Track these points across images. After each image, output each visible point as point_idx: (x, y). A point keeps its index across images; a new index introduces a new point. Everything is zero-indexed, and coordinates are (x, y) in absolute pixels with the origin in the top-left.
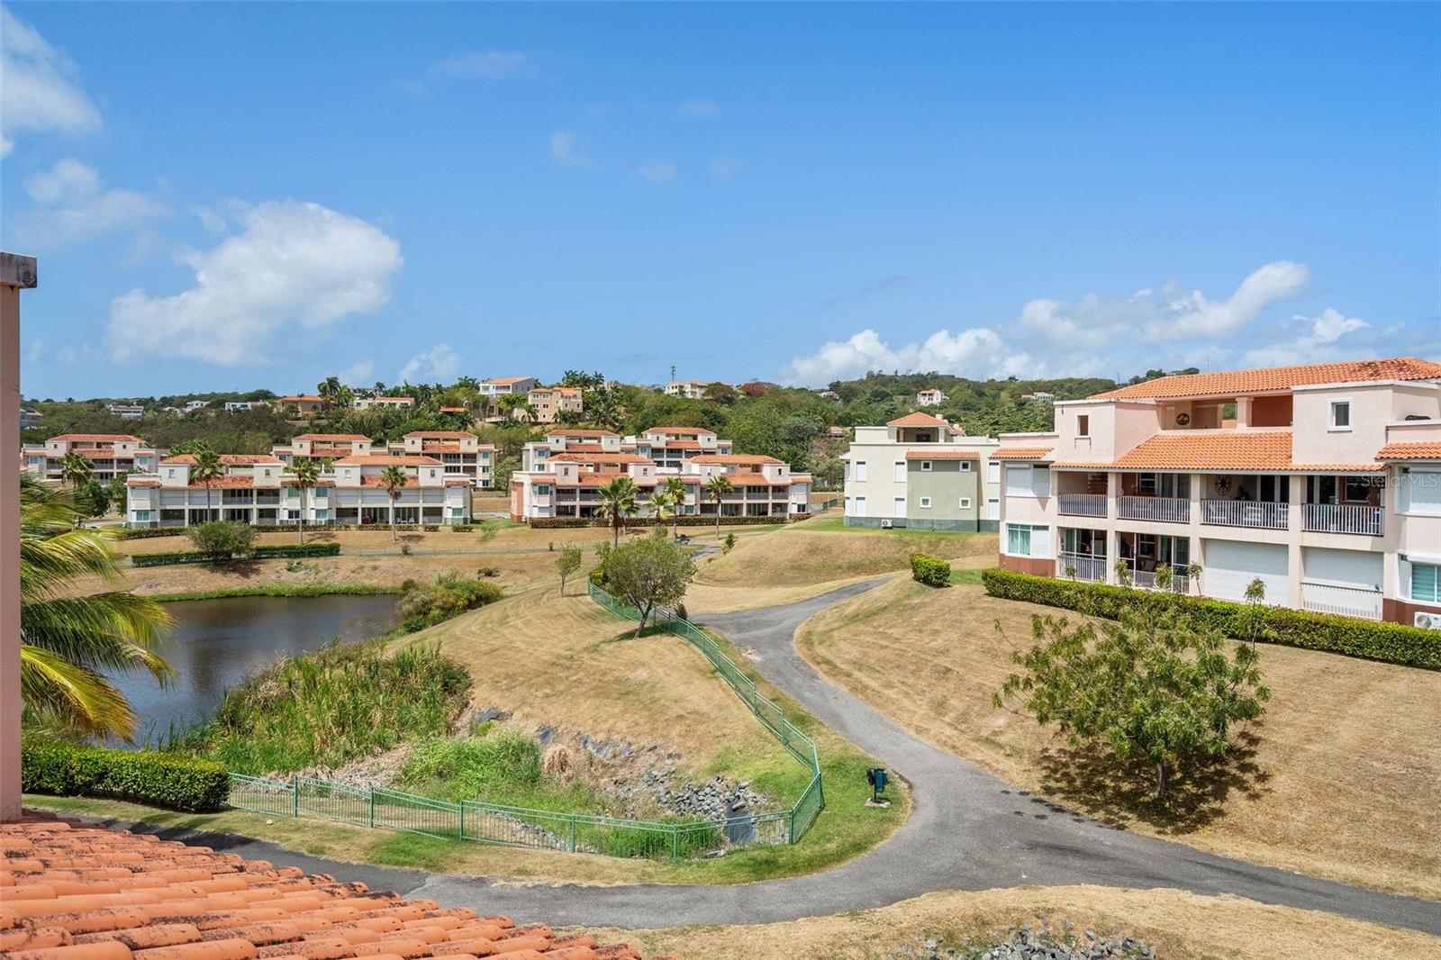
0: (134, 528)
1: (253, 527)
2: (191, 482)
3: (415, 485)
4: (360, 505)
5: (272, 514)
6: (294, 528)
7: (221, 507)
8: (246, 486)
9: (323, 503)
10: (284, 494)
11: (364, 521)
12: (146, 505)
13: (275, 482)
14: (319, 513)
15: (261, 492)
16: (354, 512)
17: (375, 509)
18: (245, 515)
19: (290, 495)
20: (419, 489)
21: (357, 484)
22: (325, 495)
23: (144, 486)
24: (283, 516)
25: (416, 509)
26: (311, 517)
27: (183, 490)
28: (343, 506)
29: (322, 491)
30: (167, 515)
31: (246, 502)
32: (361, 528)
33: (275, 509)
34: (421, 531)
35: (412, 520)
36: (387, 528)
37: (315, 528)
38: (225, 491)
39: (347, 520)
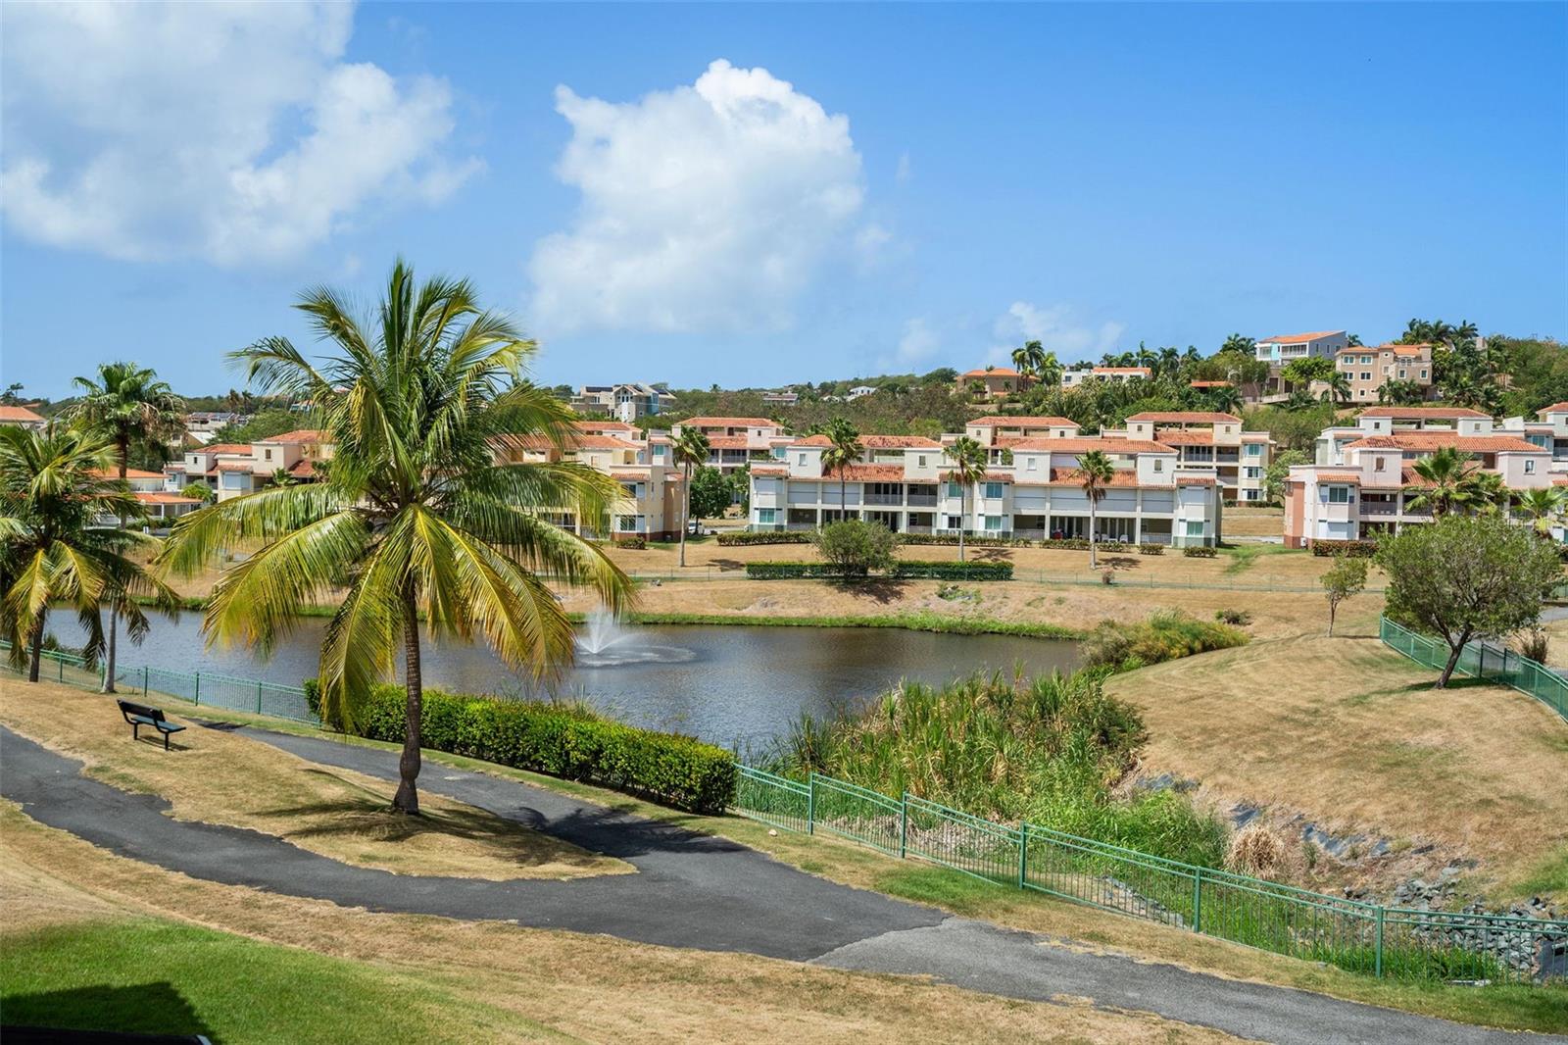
0: (756, 531)
1: (902, 535)
2: (826, 471)
3: (1130, 483)
4: (1047, 511)
5: (926, 520)
6: (954, 541)
7: (861, 507)
8: (894, 479)
9: (996, 507)
10: (943, 491)
11: (1052, 536)
12: (770, 501)
13: (931, 474)
14: (991, 521)
15: (914, 489)
16: (1038, 522)
17: (1070, 519)
18: (892, 520)
19: (952, 494)
20: (1136, 489)
21: (1045, 479)
22: (999, 495)
23: (769, 475)
24: (942, 524)
25: (1132, 521)
26: (979, 527)
27: (815, 482)
28: (1025, 512)
29: (994, 489)
30: (796, 516)
31: (894, 503)
32: (1046, 545)
33: (930, 514)
34: (1135, 553)
35: (1124, 538)
36: (1084, 546)
37: (982, 541)
38: (867, 485)
39: (1029, 534)
